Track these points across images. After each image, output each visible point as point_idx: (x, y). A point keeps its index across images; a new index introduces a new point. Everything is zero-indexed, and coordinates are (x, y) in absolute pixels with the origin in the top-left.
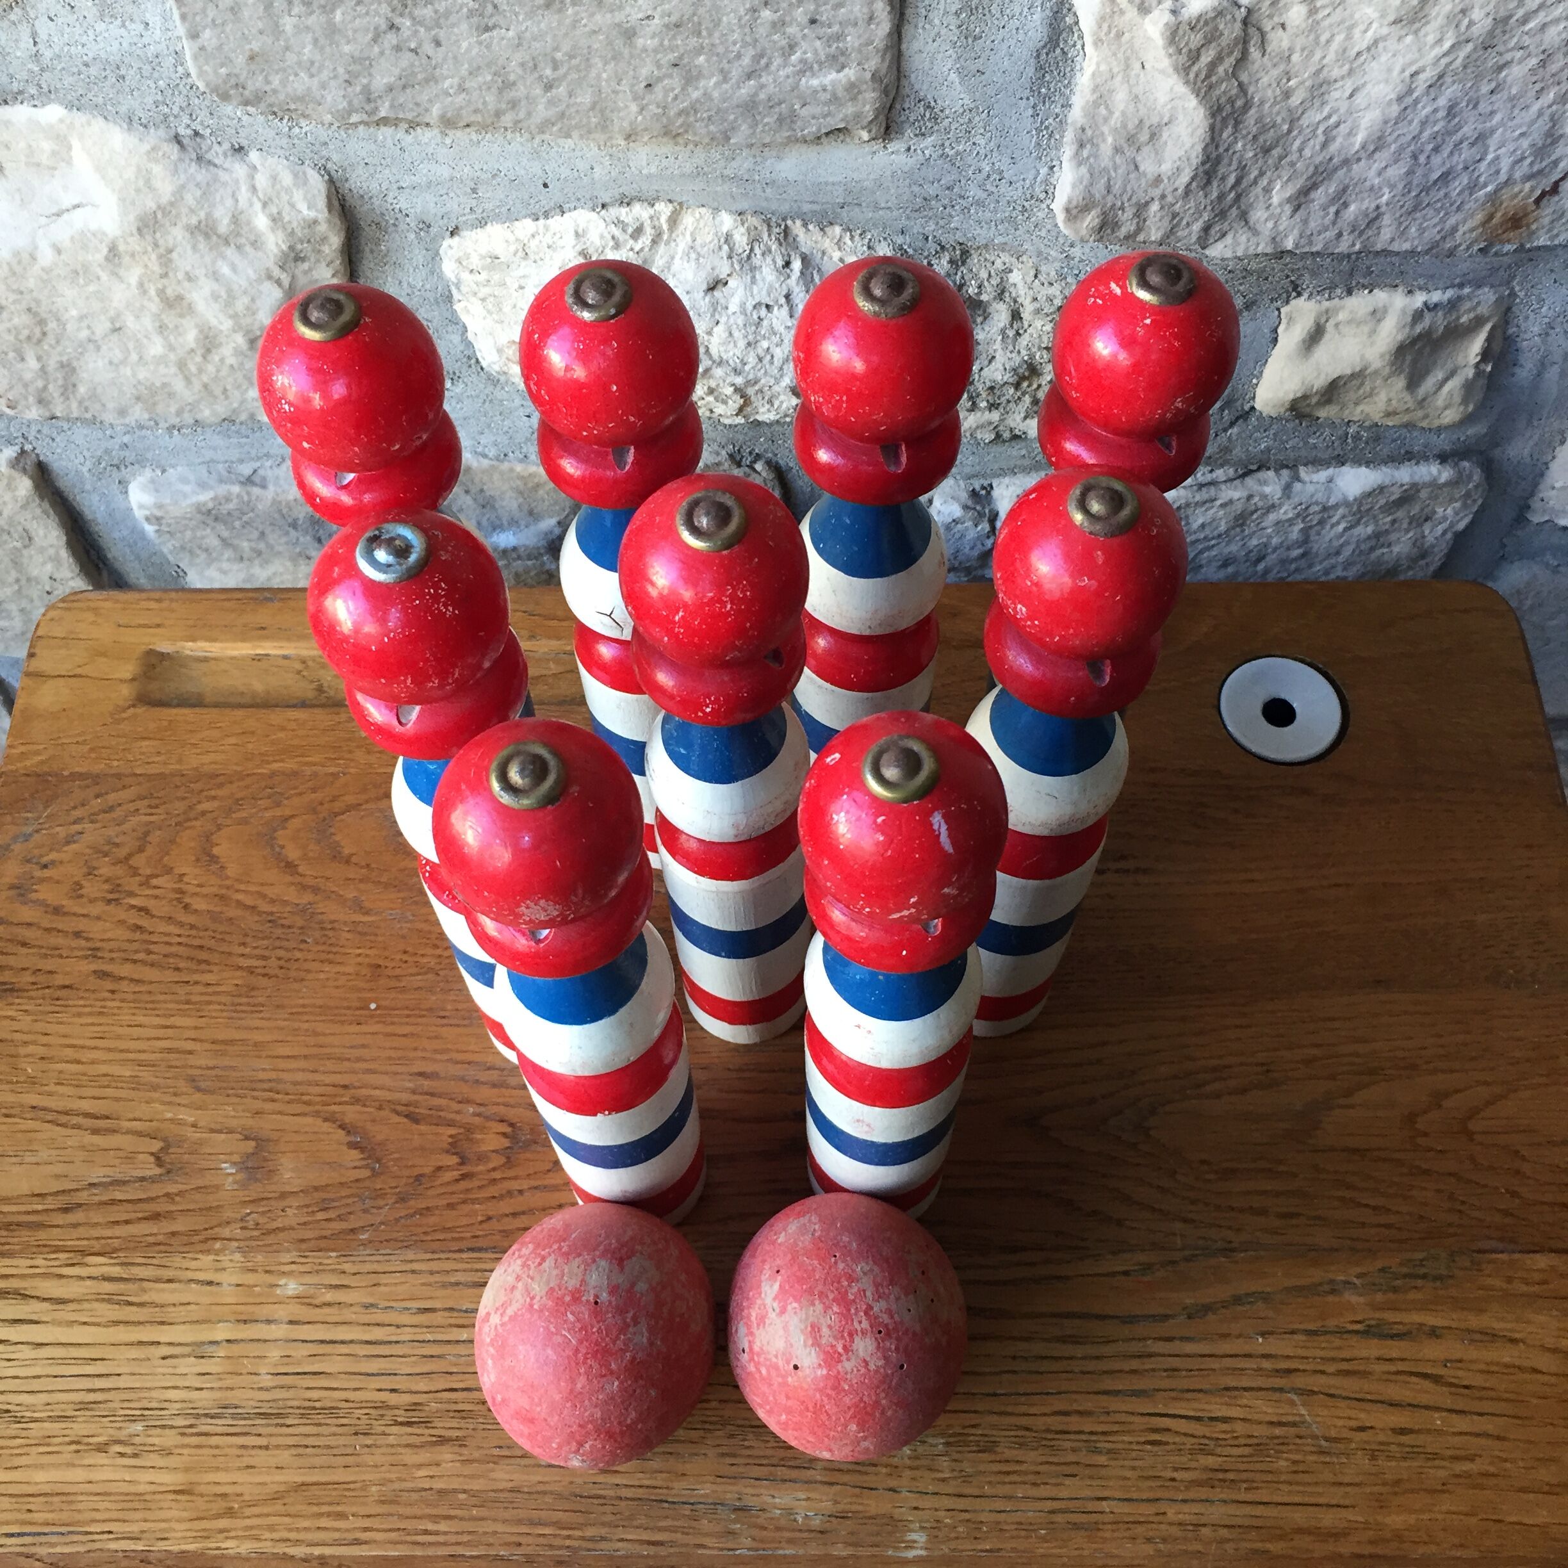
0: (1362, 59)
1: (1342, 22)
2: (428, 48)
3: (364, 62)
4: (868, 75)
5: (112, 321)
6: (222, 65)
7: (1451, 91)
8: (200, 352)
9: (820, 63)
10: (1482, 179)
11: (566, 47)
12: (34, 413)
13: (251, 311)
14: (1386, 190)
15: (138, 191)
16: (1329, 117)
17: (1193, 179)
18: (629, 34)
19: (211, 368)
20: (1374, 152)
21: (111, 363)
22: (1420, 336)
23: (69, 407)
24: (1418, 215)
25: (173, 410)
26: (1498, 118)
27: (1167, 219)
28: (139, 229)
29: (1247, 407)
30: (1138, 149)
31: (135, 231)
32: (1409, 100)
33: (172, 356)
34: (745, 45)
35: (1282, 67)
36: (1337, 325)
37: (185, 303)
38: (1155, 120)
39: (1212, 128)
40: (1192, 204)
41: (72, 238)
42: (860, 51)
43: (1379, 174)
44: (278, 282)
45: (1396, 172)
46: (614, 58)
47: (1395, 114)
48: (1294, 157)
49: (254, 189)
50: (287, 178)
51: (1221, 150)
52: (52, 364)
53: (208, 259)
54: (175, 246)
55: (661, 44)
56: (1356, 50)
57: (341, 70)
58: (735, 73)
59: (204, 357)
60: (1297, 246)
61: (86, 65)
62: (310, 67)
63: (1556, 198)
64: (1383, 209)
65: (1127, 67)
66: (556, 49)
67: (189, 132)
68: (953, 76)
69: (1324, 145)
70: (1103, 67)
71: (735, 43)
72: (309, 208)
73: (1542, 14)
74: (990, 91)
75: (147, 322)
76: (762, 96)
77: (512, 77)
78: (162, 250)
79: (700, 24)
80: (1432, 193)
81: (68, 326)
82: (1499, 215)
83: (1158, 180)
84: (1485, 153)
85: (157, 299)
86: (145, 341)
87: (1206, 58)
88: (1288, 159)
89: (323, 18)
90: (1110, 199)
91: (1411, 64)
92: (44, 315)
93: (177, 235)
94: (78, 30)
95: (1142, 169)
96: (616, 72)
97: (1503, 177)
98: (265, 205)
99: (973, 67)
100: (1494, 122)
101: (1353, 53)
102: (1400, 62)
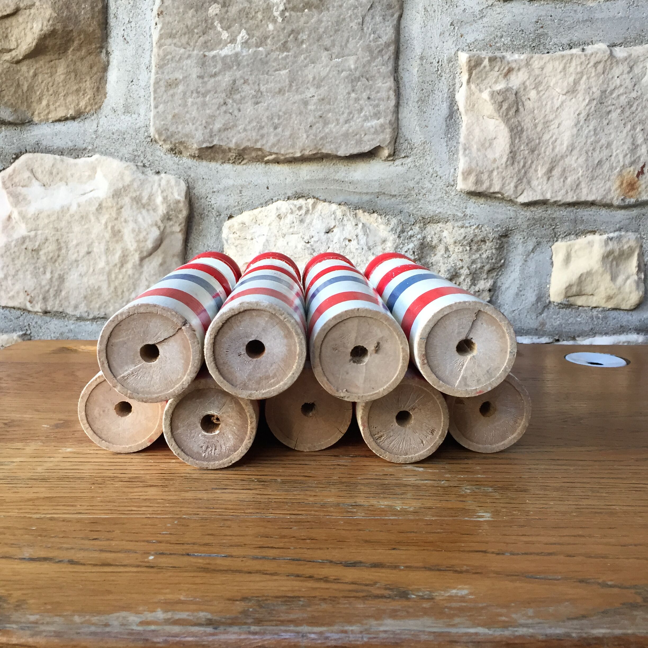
0: (559, 111)
1: (548, 97)
2: (236, 112)
3: (213, 117)
4: (388, 121)
5: (89, 246)
6: (163, 120)
7: (593, 123)
8: (118, 266)
9: (371, 116)
10: (614, 165)
11: (284, 109)
12: (38, 308)
13: (145, 240)
14: (580, 169)
15: (117, 180)
16: (552, 137)
17: (508, 159)
18: (306, 103)
19: (120, 276)
20: (572, 151)
21: (80, 275)
22: (609, 252)
23: (55, 304)
24: (594, 182)
25: (97, 306)
26: (613, 136)
27: (501, 179)
28: (113, 196)
29: (547, 301)
30: (486, 150)
31: (111, 196)
32: (579, 126)
33: (107, 269)
34: (345, 108)
35: (532, 115)
36: (576, 251)
37: (120, 234)
38: (490, 137)
39: (511, 137)
40: (509, 173)
41: (86, 201)
42: (385, 112)
43: (576, 162)
44: (159, 228)
45: (581, 160)
46: (300, 114)
47: (576, 132)
48: (543, 155)
49: (160, 185)
50: (173, 182)
51: (516, 148)
52: (56, 276)
53: (135, 213)
54: (124, 205)
55: (317, 108)
56: (556, 107)
57: (204, 121)
58: (342, 120)
59: (120, 269)
60: (552, 197)
61: (113, 134)
62: (194, 120)
63: (644, 176)
64: (581, 179)
65: (478, 120)
66: (280, 111)
67: (142, 164)
68: (417, 128)
69: (553, 150)
70: (469, 121)
71: (342, 107)
72: (178, 195)
73: (616, 91)
74: (431, 134)
75: (103, 247)
76: (351, 131)
77: (263, 124)
78: (119, 206)
79: (330, 99)
80: (597, 171)
81: (70, 252)
82: (625, 182)
83: (495, 160)
84: (612, 153)
85: (110, 231)
86: (98, 259)
87: (505, 106)
88: (541, 156)
89: (202, 99)
90: (478, 168)
91: (577, 110)
92: (63, 245)
93: (126, 200)
94: (115, 120)
95: (488, 156)
96: (300, 120)
97: (622, 164)
98: (162, 192)
99: (424, 124)
100: (612, 138)
101: (555, 108)
102: (572, 110)
